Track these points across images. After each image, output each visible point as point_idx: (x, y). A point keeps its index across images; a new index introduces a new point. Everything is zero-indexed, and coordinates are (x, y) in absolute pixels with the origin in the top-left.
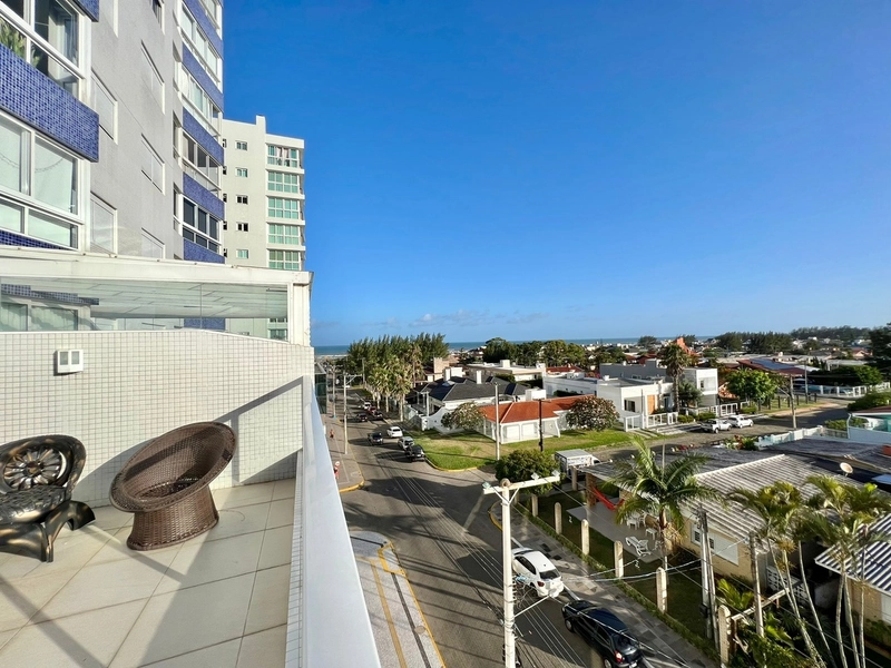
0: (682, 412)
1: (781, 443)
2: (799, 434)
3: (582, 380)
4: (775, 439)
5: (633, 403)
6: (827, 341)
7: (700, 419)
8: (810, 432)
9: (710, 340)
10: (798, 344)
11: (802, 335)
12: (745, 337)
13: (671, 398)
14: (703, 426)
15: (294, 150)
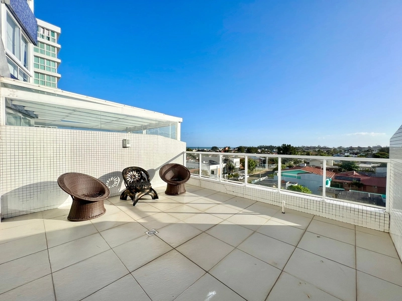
0: (229, 174)
1: (257, 182)
2: (262, 179)
3: (194, 163)
4: (256, 181)
5: (213, 171)
6: (266, 150)
7: (234, 176)
8: (264, 178)
9: (235, 148)
10: (259, 150)
11: (260, 148)
12: (245, 148)
13: (226, 169)
14: (236, 178)
15: (53, 32)
